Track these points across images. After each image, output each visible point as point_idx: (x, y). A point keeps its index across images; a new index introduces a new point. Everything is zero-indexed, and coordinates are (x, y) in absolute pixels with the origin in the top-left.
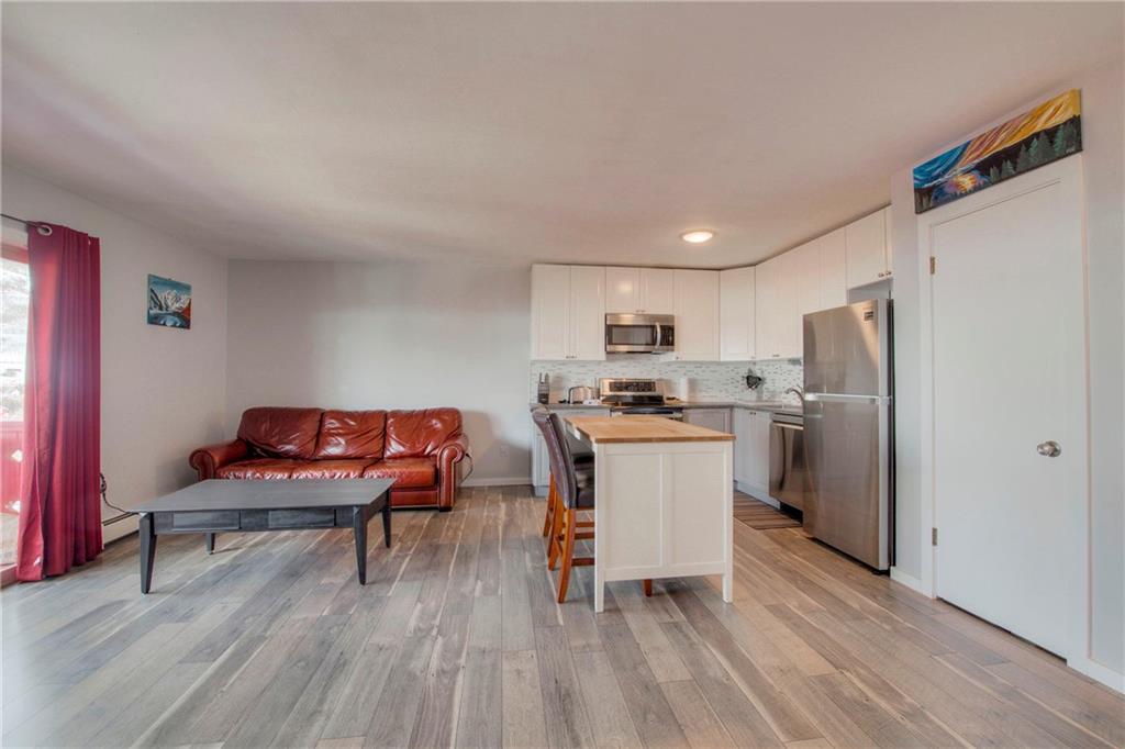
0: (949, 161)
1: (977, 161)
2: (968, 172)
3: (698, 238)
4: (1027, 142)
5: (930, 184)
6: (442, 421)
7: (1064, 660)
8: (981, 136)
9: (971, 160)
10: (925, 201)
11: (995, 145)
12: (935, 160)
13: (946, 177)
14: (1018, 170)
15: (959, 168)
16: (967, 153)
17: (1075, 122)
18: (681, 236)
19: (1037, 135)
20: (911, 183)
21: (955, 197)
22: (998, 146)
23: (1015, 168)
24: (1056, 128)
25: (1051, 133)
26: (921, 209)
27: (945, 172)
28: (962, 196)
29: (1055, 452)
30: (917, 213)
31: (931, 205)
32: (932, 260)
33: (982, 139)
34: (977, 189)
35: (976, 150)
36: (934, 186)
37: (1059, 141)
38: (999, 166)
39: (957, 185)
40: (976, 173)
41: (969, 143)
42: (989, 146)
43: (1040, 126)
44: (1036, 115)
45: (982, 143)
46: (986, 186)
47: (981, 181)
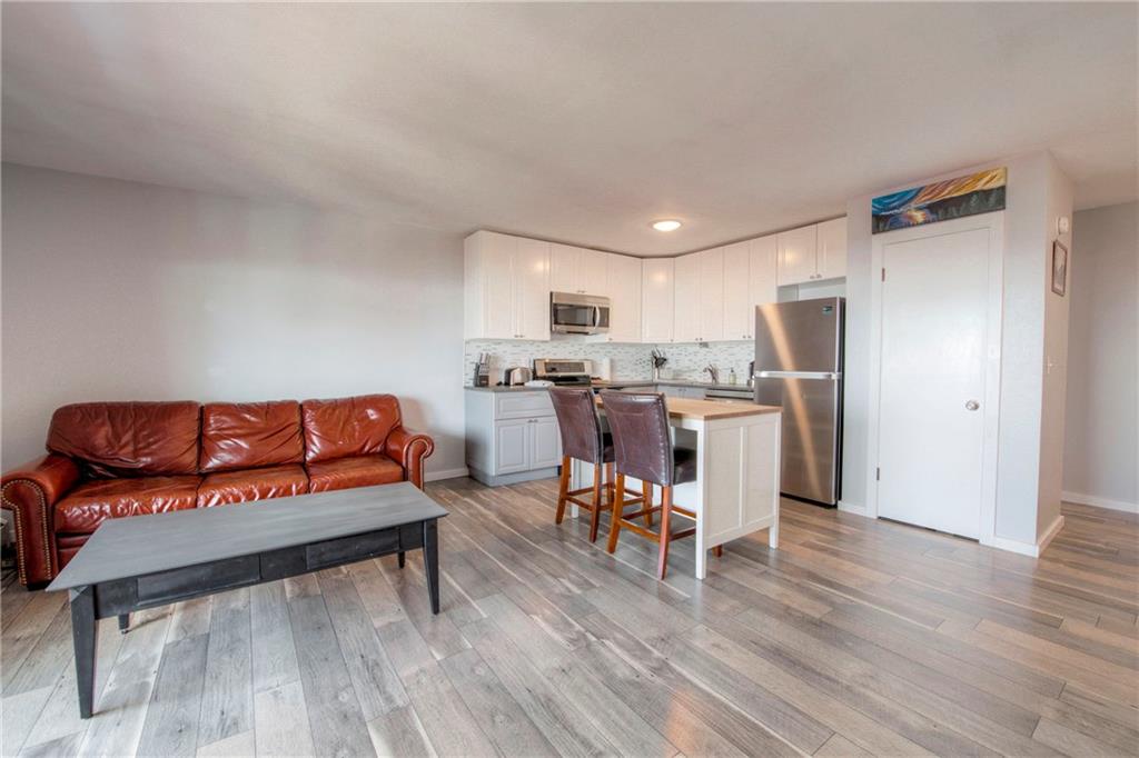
0: (905, 198)
1: (928, 203)
2: (921, 209)
3: (667, 226)
4: (972, 194)
5: (888, 213)
6: (378, 410)
7: (976, 541)
8: (932, 186)
9: (924, 200)
10: (881, 225)
11: (946, 192)
12: (894, 195)
13: (901, 210)
14: (961, 213)
15: (913, 205)
16: (921, 194)
17: (1003, 188)
18: (651, 225)
19: (976, 192)
20: (870, 210)
21: (908, 225)
22: (945, 195)
23: (958, 211)
24: (992, 190)
25: (986, 194)
26: (876, 230)
27: (900, 206)
28: (913, 225)
29: (976, 407)
30: (873, 233)
31: (887, 228)
32: (883, 270)
33: (934, 188)
34: (926, 222)
35: (929, 194)
36: (891, 215)
37: (992, 200)
38: (946, 209)
39: (911, 217)
40: (927, 210)
41: (922, 188)
42: (939, 194)
43: (979, 186)
44: (978, 178)
45: (933, 191)
46: (934, 221)
47: (931, 217)
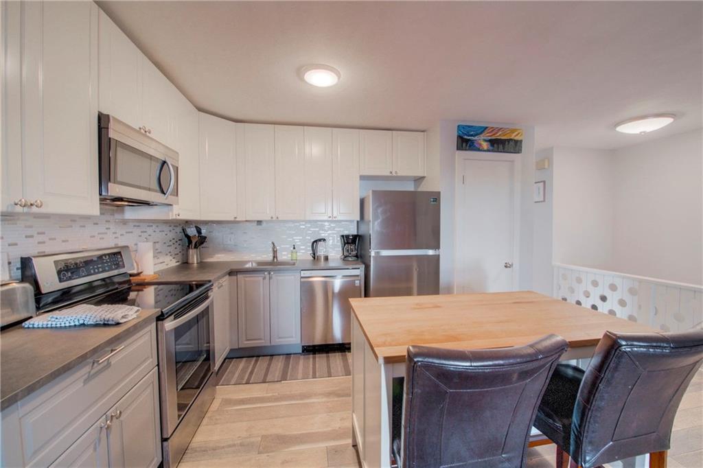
0: (477, 131)
1: (490, 138)
2: (485, 141)
3: (321, 79)
4: (509, 140)
5: (469, 138)
9: (486, 136)
10: (464, 145)
11: (498, 134)
12: (472, 127)
13: (476, 138)
15: (482, 137)
16: (486, 132)
17: (521, 142)
19: (512, 140)
20: (456, 131)
21: (479, 150)
22: (498, 136)
23: (504, 149)
24: (517, 141)
25: (515, 142)
26: (459, 148)
27: (475, 135)
28: (481, 151)
30: (457, 149)
31: (467, 148)
32: (464, 177)
33: (493, 129)
34: (488, 151)
35: (490, 132)
36: (469, 140)
37: (517, 146)
38: (498, 146)
39: (480, 145)
40: (489, 143)
41: (487, 128)
42: (494, 135)
43: (513, 137)
44: (512, 131)
45: (492, 131)
46: (493, 151)
47: (491, 148)
